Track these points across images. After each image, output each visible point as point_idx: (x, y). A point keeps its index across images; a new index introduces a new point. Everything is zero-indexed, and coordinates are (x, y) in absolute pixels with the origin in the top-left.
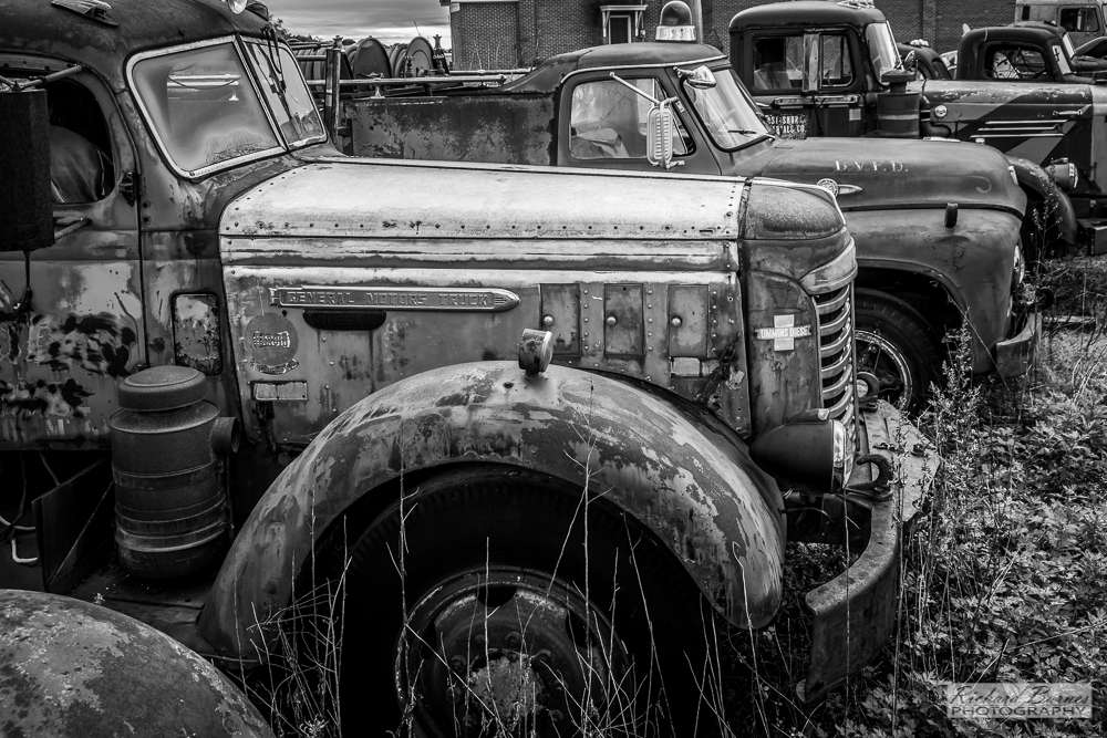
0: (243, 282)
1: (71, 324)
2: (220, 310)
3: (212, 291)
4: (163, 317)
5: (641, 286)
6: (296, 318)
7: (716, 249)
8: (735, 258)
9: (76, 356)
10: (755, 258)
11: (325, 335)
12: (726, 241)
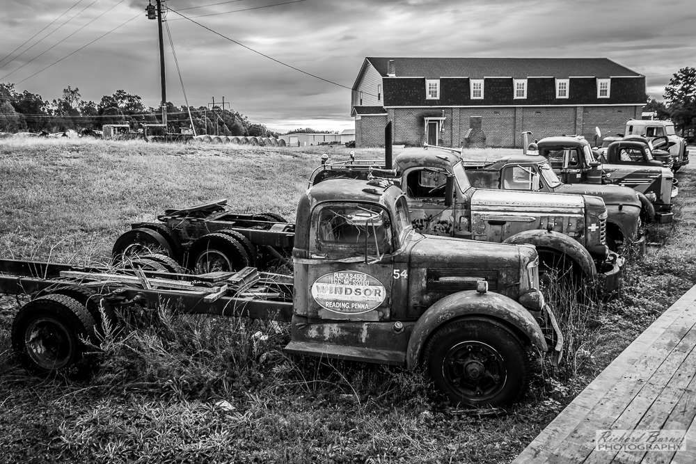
0: (475, 215)
1: (439, 222)
2: (470, 220)
3: (468, 216)
4: (458, 221)
5: (562, 217)
6: (486, 222)
7: (580, 209)
8: (584, 212)
9: (439, 229)
10: (589, 211)
11: (492, 226)
12: (581, 208)
